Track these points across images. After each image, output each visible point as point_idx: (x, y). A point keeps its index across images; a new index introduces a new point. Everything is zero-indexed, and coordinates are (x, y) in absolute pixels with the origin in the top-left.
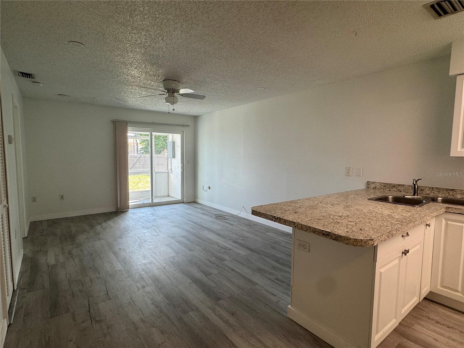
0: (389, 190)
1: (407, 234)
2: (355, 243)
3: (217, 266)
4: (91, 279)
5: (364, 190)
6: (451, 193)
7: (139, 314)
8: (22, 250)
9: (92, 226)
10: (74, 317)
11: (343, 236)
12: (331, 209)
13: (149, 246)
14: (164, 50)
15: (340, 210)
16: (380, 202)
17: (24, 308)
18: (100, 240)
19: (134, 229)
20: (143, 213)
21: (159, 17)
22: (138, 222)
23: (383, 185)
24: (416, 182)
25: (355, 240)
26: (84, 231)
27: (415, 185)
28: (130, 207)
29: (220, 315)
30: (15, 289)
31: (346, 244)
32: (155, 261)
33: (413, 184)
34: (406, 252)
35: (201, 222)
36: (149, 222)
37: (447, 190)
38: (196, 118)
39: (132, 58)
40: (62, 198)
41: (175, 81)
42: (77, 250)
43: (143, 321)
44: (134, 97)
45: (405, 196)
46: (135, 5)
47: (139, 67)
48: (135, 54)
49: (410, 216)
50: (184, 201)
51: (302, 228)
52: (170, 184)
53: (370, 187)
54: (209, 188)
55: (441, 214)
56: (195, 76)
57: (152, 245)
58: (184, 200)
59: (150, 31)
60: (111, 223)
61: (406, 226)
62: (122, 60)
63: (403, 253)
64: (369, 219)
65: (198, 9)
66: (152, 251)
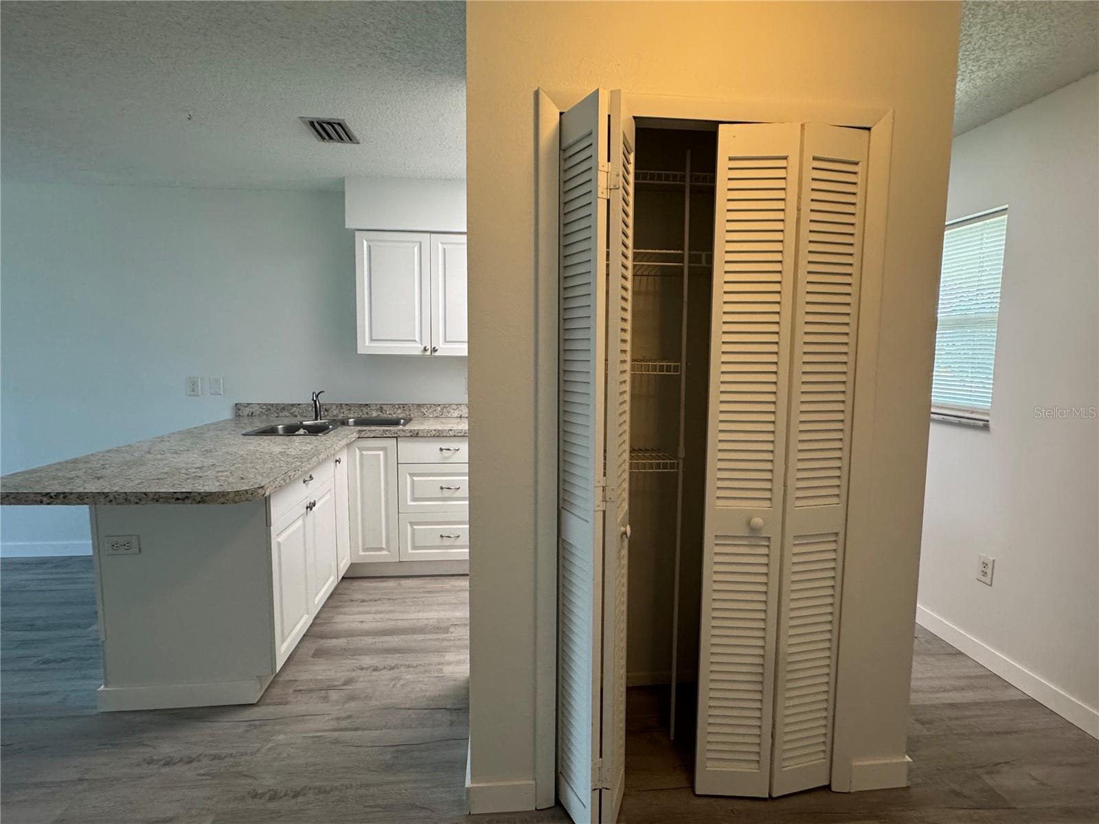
0: (276, 415)
1: (311, 477)
2: (236, 499)
5: (230, 420)
6: (365, 410)
12: (175, 460)
15: (194, 459)
16: (265, 437)
23: (264, 407)
24: (317, 396)
25: (236, 493)
27: (315, 401)
31: (222, 504)
33: (313, 399)
34: (311, 506)
37: (360, 405)
45: (304, 423)
49: (312, 449)
51: (127, 499)
53: (241, 414)
55: (354, 441)
61: (307, 463)
63: (307, 508)
64: (251, 463)
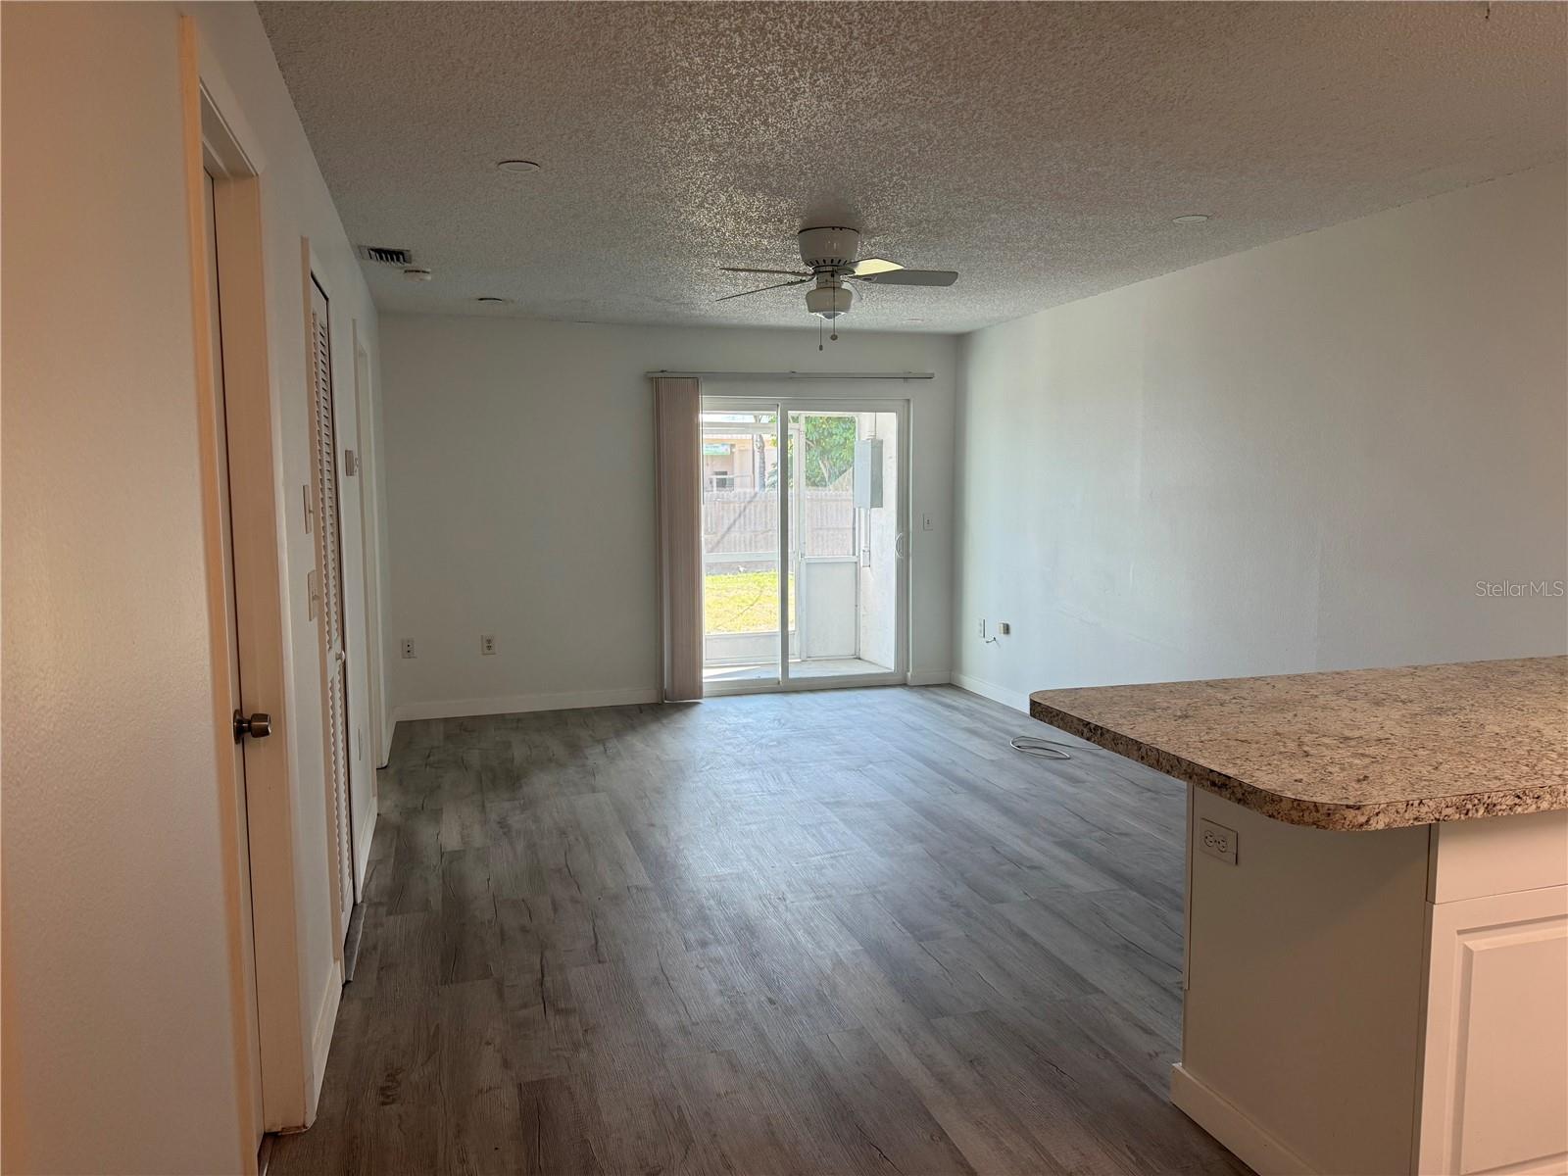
2: (1295, 815)
3: (969, 914)
4: (554, 903)
7: (677, 1012)
8: (375, 800)
9: (575, 749)
10: (501, 995)
11: (1261, 791)
13: (746, 824)
14: (779, 148)
17: (379, 952)
18: (594, 792)
19: (708, 767)
20: (747, 714)
21: (738, 74)
22: (726, 744)
25: (1295, 803)
26: (550, 760)
28: (705, 689)
29: (929, 1056)
30: (359, 901)
31: (1270, 816)
32: (754, 873)
35: (953, 761)
36: (761, 746)
38: (958, 345)
39: (682, 180)
40: (489, 647)
41: (841, 229)
42: (523, 816)
43: (684, 1031)
44: (714, 291)
46: (664, 58)
47: (711, 202)
48: (690, 169)
50: (905, 677)
51: (1158, 761)
52: (862, 612)
54: (1007, 629)
56: (907, 207)
57: (755, 823)
58: (909, 674)
59: (720, 109)
60: (635, 741)
62: (653, 189)
65: (850, 37)
66: (754, 842)
